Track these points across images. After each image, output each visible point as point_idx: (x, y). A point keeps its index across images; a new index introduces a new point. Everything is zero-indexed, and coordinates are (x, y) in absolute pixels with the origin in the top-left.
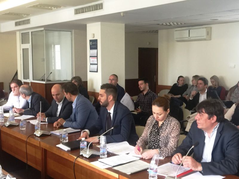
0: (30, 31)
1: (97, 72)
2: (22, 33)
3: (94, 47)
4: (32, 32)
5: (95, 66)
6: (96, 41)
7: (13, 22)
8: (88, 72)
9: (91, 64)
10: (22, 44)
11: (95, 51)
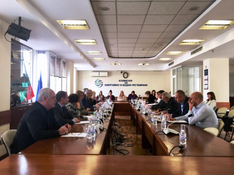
0: (176, 68)
1: (208, 89)
2: (173, 70)
3: (206, 74)
4: (177, 69)
5: (207, 86)
6: (207, 70)
7: (168, 64)
8: (204, 90)
9: (205, 85)
10: (173, 75)
11: (207, 76)
